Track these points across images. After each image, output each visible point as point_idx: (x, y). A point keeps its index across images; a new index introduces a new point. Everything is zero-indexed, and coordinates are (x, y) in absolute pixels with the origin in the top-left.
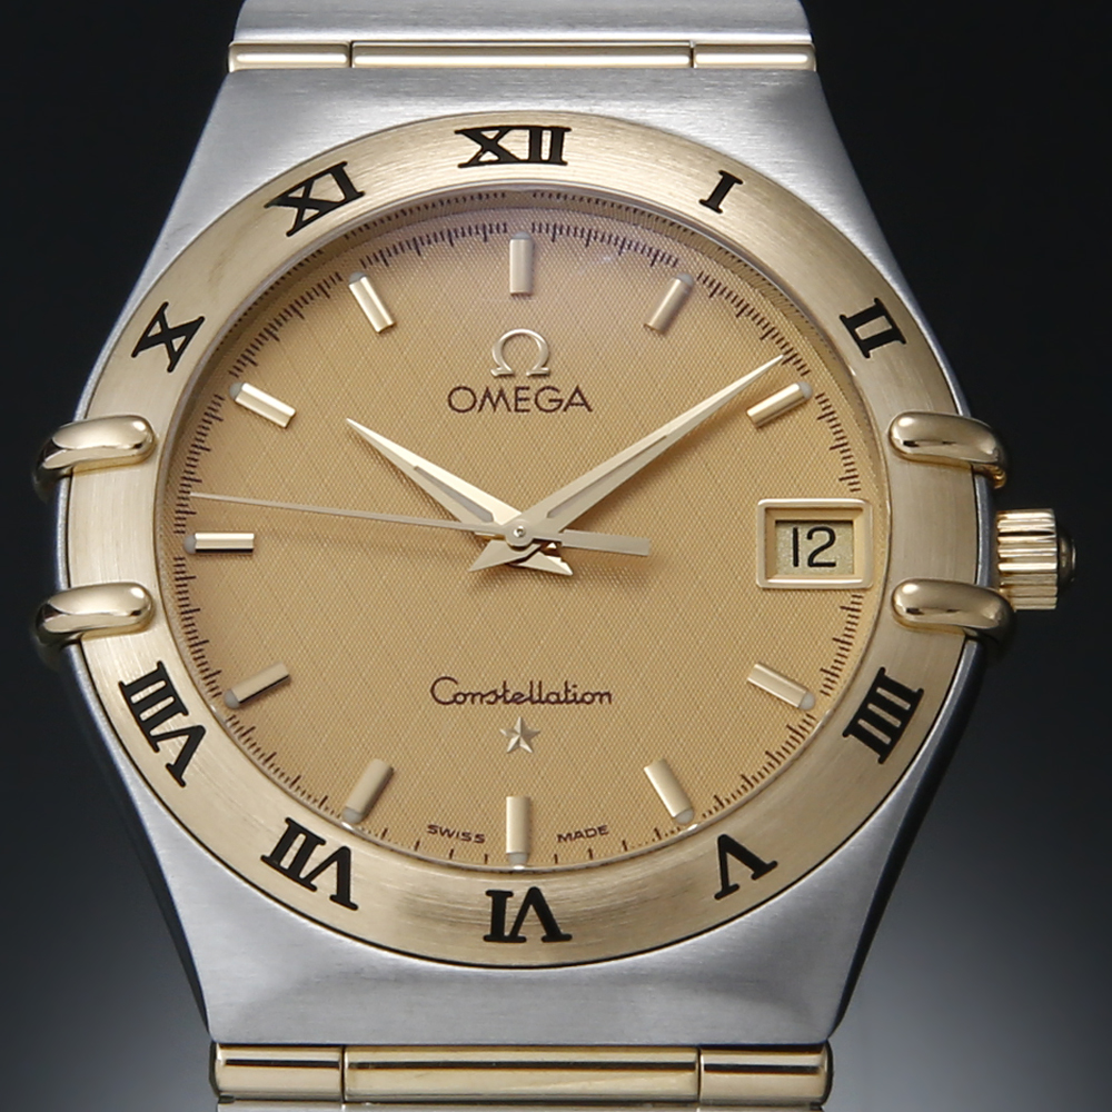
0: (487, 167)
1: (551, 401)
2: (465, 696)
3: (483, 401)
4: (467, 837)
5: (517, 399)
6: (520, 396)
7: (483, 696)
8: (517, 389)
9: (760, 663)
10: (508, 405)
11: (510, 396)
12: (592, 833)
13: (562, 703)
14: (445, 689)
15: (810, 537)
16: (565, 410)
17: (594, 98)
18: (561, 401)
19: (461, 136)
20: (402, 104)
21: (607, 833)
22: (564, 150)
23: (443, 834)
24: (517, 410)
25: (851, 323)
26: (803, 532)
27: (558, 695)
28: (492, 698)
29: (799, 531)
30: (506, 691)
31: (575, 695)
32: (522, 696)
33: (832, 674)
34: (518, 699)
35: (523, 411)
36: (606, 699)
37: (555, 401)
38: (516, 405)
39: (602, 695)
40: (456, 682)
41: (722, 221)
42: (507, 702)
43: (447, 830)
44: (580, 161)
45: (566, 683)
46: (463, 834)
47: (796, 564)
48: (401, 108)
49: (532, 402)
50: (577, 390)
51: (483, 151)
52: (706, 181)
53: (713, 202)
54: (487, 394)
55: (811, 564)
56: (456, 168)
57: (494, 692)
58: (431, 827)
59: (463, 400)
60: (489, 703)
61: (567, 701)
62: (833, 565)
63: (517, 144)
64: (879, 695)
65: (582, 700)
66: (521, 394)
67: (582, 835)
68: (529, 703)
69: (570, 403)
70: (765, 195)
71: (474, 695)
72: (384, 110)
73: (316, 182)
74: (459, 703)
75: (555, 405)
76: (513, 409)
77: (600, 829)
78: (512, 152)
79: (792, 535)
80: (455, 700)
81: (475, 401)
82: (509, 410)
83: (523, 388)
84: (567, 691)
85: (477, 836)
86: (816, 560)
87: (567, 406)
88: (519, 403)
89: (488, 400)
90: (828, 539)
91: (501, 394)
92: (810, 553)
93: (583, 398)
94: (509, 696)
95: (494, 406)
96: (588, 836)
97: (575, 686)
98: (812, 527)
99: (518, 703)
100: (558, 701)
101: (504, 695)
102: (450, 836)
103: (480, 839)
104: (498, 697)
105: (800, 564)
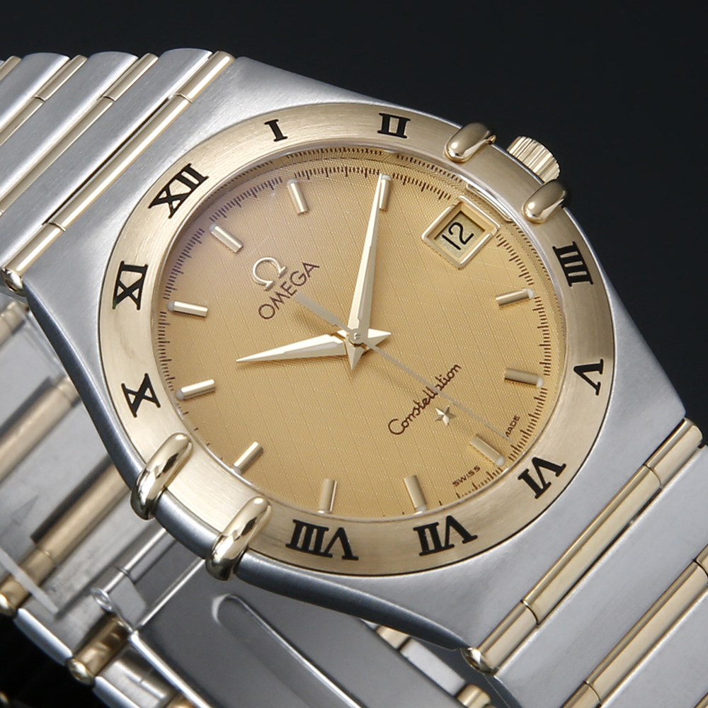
0: (180, 208)
1: (300, 278)
2: (406, 421)
3: (275, 304)
4: (471, 473)
5: (287, 290)
6: (286, 288)
7: (412, 415)
8: (282, 287)
9: (497, 296)
10: (286, 296)
11: (282, 291)
12: (514, 423)
13: (443, 387)
14: (397, 427)
15: (451, 233)
16: (309, 276)
17: (180, 145)
18: (303, 274)
19: (153, 207)
20: (112, 219)
21: (519, 418)
22: (200, 173)
23: (462, 481)
24: (291, 295)
25: (385, 130)
26: (446, 233)
27: (438, 385)
28: (416, 412)
29: (445, 235)
30: (418, 404)
31: (444, 379)
32: (426, 399)
33: (525, 274)
34: (426, 402)
35: (294, 292)
36: (457, 368)
37: (301, 276)
38: (289, 293)
39: (454, 369)
40: (397, 420)
41: (291, 140)
42: (423, 408)
43: (462, 478)
44: (211, 171)
45: (436, 378)
46: (469, 473)
47: (459, 248)
48: (114, 221)
49: (294, 286)
50: (305, 264)
51: (170, 204)
52: (266, 132)
53: (279, 136)
54: (274, 300)
55: (464, 243)
56: (169, 220)
57: (415, 409)
58: (454, 483)
59: (267, 311)
60: (417, 415)
61: (445, 384)
62: (472, 235)
63: (178, 188)
64: (564, 258)
65: (450, 378)
66: (286, 287)
67: (512, 428)
68: (432, 400)
69: (308, 272)
70: (292, 116)
71: (409, 418)
72: (108, 228)
73: (121, 280)
74: (407, 426)
75: (303, 279)
76: (289, 295)
77: (515, 419)
78: (182, 193)
79: (444, 239)
80: (404, 427)
81: (272, 307)
82: (289, 297)
83: (284, 284)
84: (440, 380)
85: (475, 469)
86: (464, 240)
87: (308, 274)
88: (290, 291)
89: (277, 302)
90: (459, 228)
91: (279, 295)
92: (459, 240)
93: (310, 265)
94: (423, 405)
95: (281, 301)
96: (514, 426)
97: (441, 376)
98: (448, 229)
99: (428, 404)
100: (442, 388)
101: (420, 406)
102: (465, 479)
103: (477, 469)
104: (418, 409)
105: (460, 247)
